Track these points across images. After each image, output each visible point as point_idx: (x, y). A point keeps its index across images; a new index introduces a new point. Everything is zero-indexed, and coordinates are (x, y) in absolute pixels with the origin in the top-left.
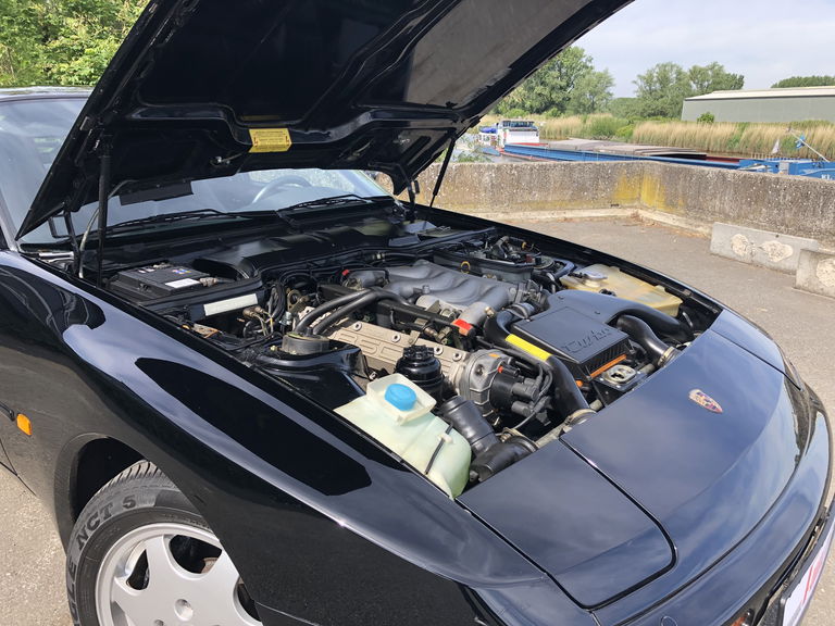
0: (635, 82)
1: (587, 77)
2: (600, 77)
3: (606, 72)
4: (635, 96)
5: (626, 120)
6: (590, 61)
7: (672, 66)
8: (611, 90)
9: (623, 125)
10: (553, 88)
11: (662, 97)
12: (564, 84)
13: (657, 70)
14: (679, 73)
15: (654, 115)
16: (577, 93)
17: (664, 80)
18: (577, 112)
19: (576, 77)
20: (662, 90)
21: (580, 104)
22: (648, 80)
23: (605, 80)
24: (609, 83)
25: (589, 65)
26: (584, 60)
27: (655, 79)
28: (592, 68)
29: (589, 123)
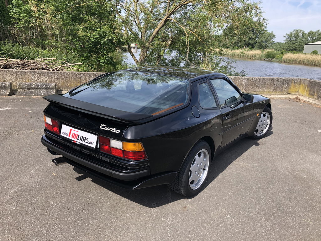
0: (285, 37)
1: (264, 34)
2: (270, 34)
3: (272, 32)
4: (284, 42)
5: (280, 52)
6: (266, 28)
7: (300, 31)
8: (274, 39)
9: (279, 54)
10: (250, 39)
11: (295, 43)
12: (254, 36)
13: (294, 32)
14: (303, 33)
15: (292, 50)
16: (260, 41)
17: (297, 36)
18: (259, 48)
19: (259, 34)
20: (296, 40)
21: (261, 45)
22: (290, 36)
23: (272, 36)
24: (273, 37)
25: (265, 29)
26: (264, 27)
27: (293, 36)
28: (266, 31)
29: (264, 53)
